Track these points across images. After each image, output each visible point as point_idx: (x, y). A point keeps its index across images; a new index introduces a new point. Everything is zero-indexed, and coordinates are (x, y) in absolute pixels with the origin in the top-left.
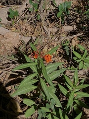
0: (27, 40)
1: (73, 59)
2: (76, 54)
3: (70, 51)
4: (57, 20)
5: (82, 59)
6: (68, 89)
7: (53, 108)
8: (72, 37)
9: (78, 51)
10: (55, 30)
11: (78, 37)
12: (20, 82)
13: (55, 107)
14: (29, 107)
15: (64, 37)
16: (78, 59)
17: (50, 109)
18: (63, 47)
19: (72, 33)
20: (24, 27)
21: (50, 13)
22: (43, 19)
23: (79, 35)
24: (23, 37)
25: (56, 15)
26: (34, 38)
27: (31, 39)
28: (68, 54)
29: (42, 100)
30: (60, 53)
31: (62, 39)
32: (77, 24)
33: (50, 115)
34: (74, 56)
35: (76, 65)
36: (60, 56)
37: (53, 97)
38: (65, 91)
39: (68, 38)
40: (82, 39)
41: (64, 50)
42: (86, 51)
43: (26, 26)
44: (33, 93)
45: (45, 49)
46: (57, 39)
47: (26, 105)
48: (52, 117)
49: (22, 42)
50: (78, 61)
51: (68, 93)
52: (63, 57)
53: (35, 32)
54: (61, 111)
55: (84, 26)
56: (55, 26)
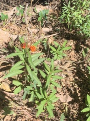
0: (15, 37)
1: (50, 52)
2: (52, 48)
3: (48, 47)
4: (37, 23)
5: (57, 52)
6: (46, 73)
7: (35, 87)
8: (49, 36)
9: (54, 46)
10: (36, 31)
11: (54, 36)
12: (10, 69)
13: (37, 86)
14: (17, 87)
15: (43, 36)
17: (33, 88)
18: (42, 44)
19: (49, 33)
20: (13, 28)
21: (32, 18)
22: (27, 22)
23: (54, 35)
24: (12, 35)
25: (37, 19)
26: (20, 36)
27: (18, 37)
28: (46, 49)
29: (27, 81)
30: (40, 48)
32: (52, 27)
33: (33, 92)
34: (51, 50)
36: (40, 50)
37: (35, 79)
38: (44, 75)
39: (46, 37)
40: (56, 38)
41: (43, 46)
42: (60, 47)
43: (14, 26)
44: (20, 78)
45: (29, 44)
46: (37, 38)
47: (14, 86)
48: (35, 93)
49: (11, 39)
50: (54, 53)
51: (46, 77)
52: (42, 51)
53: (21, 32)
54: (41, 89)
56: (36, 28)
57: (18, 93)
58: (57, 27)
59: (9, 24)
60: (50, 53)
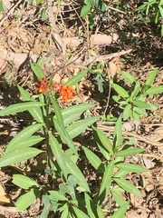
0: (19, 59)
1: (112, 100)
2: (118, 88)
3: (106, 84)
4: (79, 22)
5: (130, 99)
6: (101, 156)
7: (72, 193)
8: (110, 57)
9: (121, 83)
10: (76, 42)
11: (122, 57)
12: (6, 143)
13: (76, 191)
14: (23, 192)
15: (94, 57)
16: (122, 99)
17: (67, 195)
18: (91, 77)
19: (110, 49)
20: (14, 35)
21: (66, 8)
22: (53, 20)
23: (123, 52)
24: (12, 54)
25: (79, 11)
26: (34, 57)
27: (28, 59)
28: (101, 89)
29: (50, 177)
30: (85, 88)
31: (91, 60)
32: (119, 31)
33: (66, 206)
34: (114, 93)
35: (117, 111)
36: (86, 94)
37: (72, 171)
38: (95, 162)
39: (102, 59)
41: (93, 82)
42: (138, 85)
43: (19, 31)
44: (31, 166)
45: (57, 79)
46: (79, 61)
47: (16, 188)
48: (71, 210)
49: (10, 65)
50: (122, 103)
51: (102, 165)
52: (92, 97)
53: (37, 46)
54: (87, 199)
55: (134, 35)
56: (76, 34)
57: (28, 208)
58: (132, 31)
59: (6, 24)
60: (112, 103)
